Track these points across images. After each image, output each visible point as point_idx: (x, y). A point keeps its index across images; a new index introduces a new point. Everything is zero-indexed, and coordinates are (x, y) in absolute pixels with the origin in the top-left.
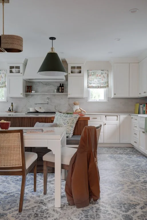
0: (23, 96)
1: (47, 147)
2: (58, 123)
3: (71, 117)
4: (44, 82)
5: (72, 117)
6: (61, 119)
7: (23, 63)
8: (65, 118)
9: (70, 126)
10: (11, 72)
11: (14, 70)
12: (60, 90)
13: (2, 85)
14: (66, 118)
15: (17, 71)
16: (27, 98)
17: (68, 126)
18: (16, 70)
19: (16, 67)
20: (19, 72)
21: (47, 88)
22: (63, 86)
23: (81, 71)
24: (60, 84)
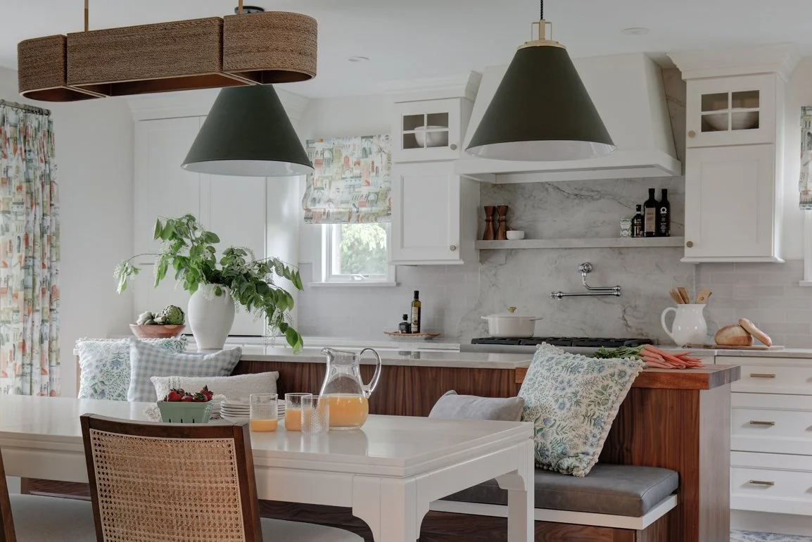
0: (461, 257)
1: (351, 509)
2: (533, 400)
3: (595, 374)
4: (569, 183)
5: (600, 371)
6: (547, 378)
7: (463, 94)
8: (566, 376)
9: (585, 417)
10: (410, 142)
11: (421, 133)
12: (650, 225)
13: (375, 209)
14: (572, 377)
15: (437, 138)
16: (484, 266)
17: (576, 416)
18: (429, 133)
19: (429, 116)
20: (444, 143)
21: (581, 215)
22: (665, 202)
23: (757, 113)
24: (652, 191)
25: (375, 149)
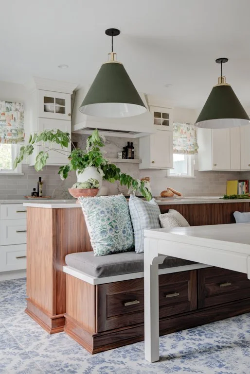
7: (72, 93)
12: (129, 155)
13: (16, 138)
19: (56, 99)
22: (132, 147)
24: (128, 143)
25: (13, 109)
